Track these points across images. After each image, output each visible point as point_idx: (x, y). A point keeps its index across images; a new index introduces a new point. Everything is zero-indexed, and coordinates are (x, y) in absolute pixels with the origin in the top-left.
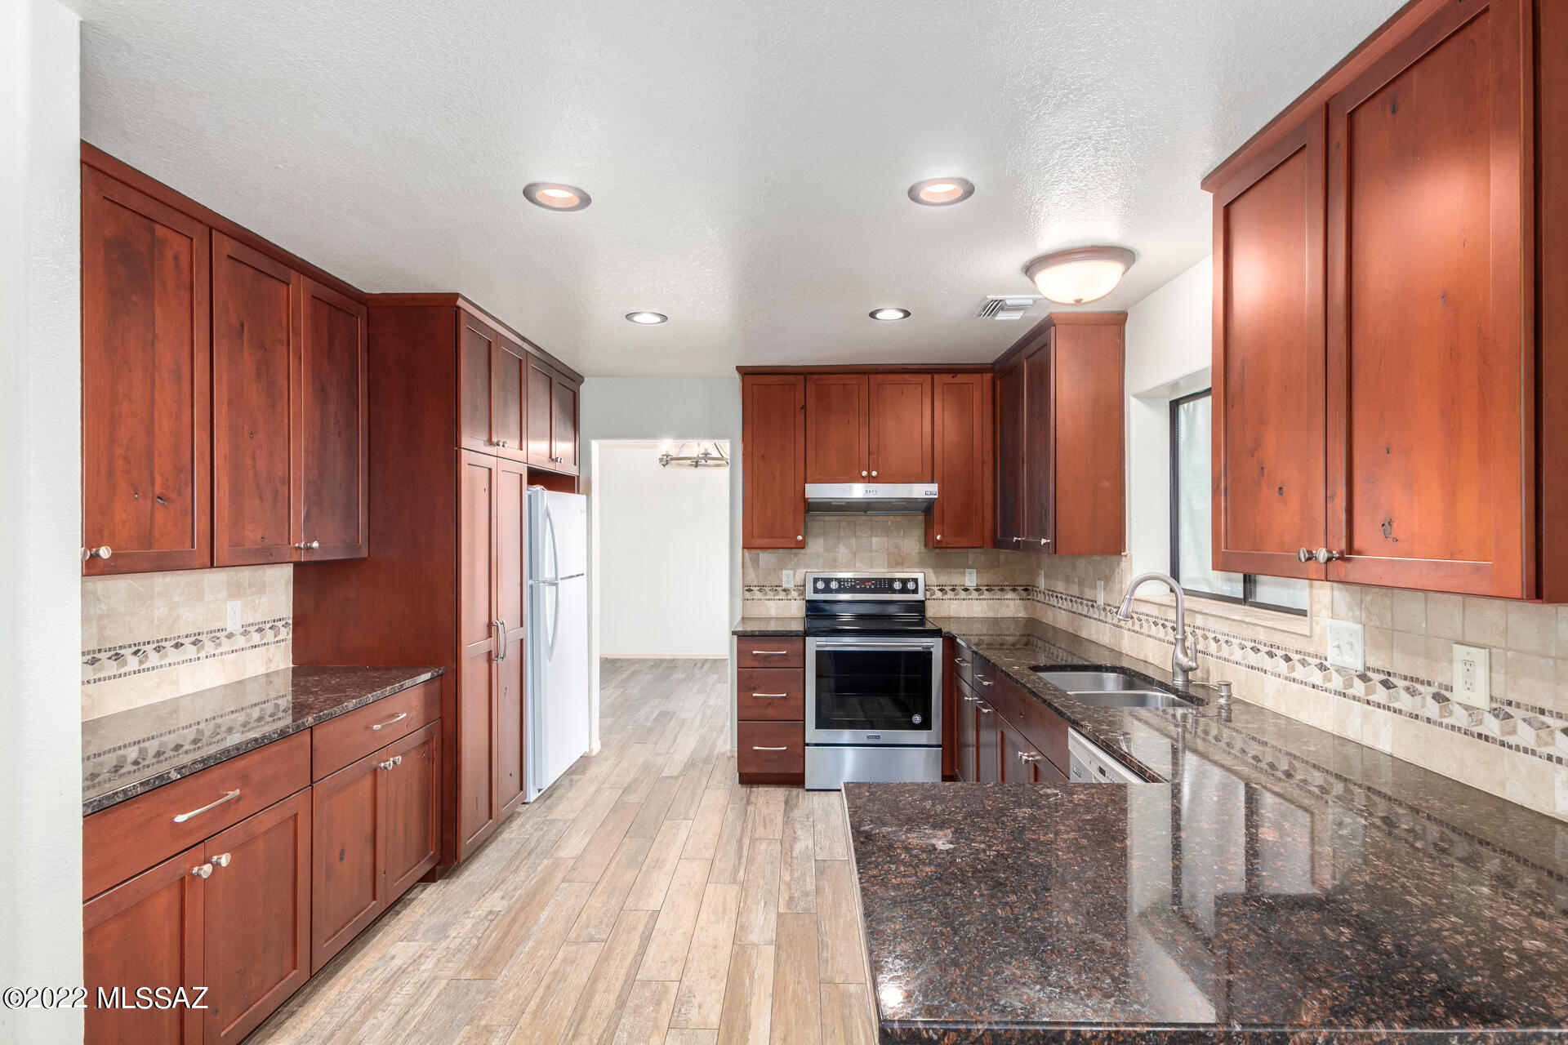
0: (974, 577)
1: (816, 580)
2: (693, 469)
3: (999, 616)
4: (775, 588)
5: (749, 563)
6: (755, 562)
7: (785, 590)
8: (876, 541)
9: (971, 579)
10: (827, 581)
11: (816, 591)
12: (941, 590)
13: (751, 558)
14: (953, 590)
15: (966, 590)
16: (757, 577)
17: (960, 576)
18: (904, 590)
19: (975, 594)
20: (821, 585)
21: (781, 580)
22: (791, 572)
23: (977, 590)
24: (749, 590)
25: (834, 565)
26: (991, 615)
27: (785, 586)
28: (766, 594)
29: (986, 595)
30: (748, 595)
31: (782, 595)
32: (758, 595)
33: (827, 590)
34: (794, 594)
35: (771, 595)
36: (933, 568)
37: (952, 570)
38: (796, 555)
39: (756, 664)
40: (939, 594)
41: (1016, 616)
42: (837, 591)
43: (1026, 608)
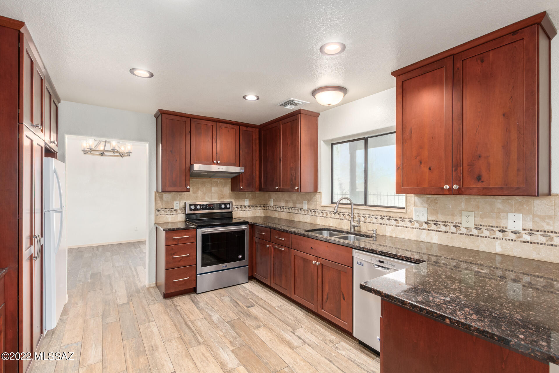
0: (248, 202)
1: (190, 205)
2: (100, 157)
3: (256, 216)
4: (171, 210)
5: (158, 199)
6: (161, 198)
7: (175, 210)
8: (213, 189)
9: (247, 203)
10: (195, 205)
11: (191, 210)
12: (237, 207)
13: (159, 197)
14: (241, 207)
15: (245, 207)
16: (162, 205)
17: (243, 202)
18: (226, 208)
19: (248, 208)
20: (193, 207)
21: (173, 206)
22: (178, 202)
23: (249, 207)
24: (159, 211)
25: (196, 199)
26: (253, 216)
27: (175, 208)
28: (166, 212)
29: (252, 208)
30: (158, 213)
31: (174, 212)
32: (163, 213)
33: (196, 209)
34: (180, 212)
35: (169, 212)
36: (234, 199)
37: (241, 200)
38: (180, 195)
39: (175, 243)
40: (236, 209)
41: (261, 215)
42: (199, 210)
43: (264, 212)
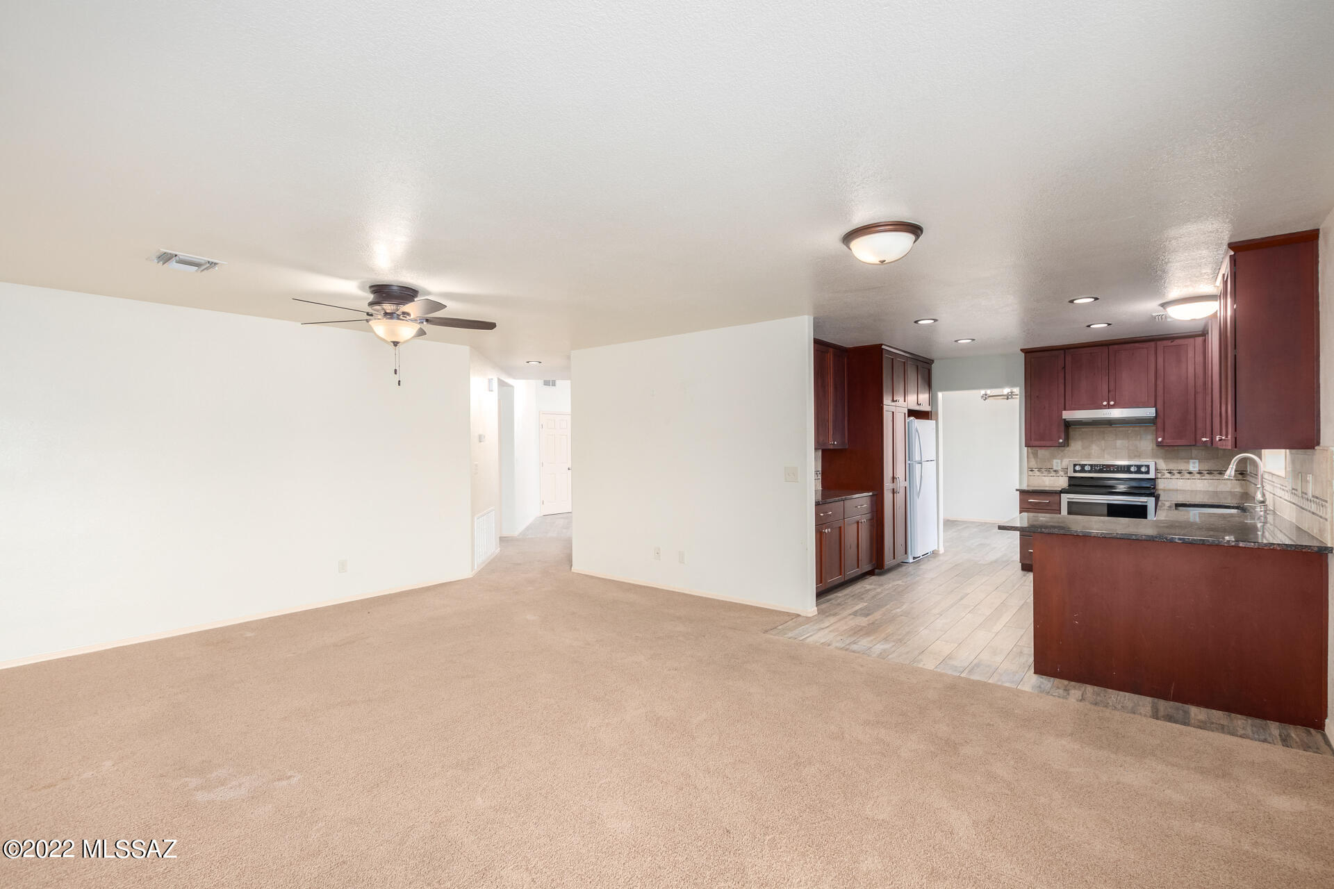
0: (1197, 465)
1: (1075, 465)
2: (1006, 400)
3: (1218, 490)
4: (1049, 470)
5: (1031, 456)
6: (1035, 455)
7: (1055, 471)
8: (1119, 443)
9: (1194, 466)
10: (1083, 466)
11: (1075, 471)
12: (1170, 473)
13: (1032, 453)
14: (1180, 473)
15: (1190, 473)
16: (1037, 463)
17: (1185, 464)
18: (1139, 472)
19: (1198, 476)
20: (1078, 468)
21: (1053, 466)
22: (1059, 461)
23: (1200, 473)
24: (1032, 471)
25: (1088, 456)
26: (1210, 489)
27: (1055, 468)
28: (1042, 473)
29: (1207, 476)
30: (1031, 473)
31: (1053, 474)
32: (1038, 473)
33: (1083, 470)
34: (1061, 473)
35: (1045, 474)
36: (1163, 458)
37: (1179, 460)
38: (1063, 451)
39: (1030, 507)
40: (1168, 475)
41: (1232, 490)
42: (1090, 472)
43: (1242, 486)
